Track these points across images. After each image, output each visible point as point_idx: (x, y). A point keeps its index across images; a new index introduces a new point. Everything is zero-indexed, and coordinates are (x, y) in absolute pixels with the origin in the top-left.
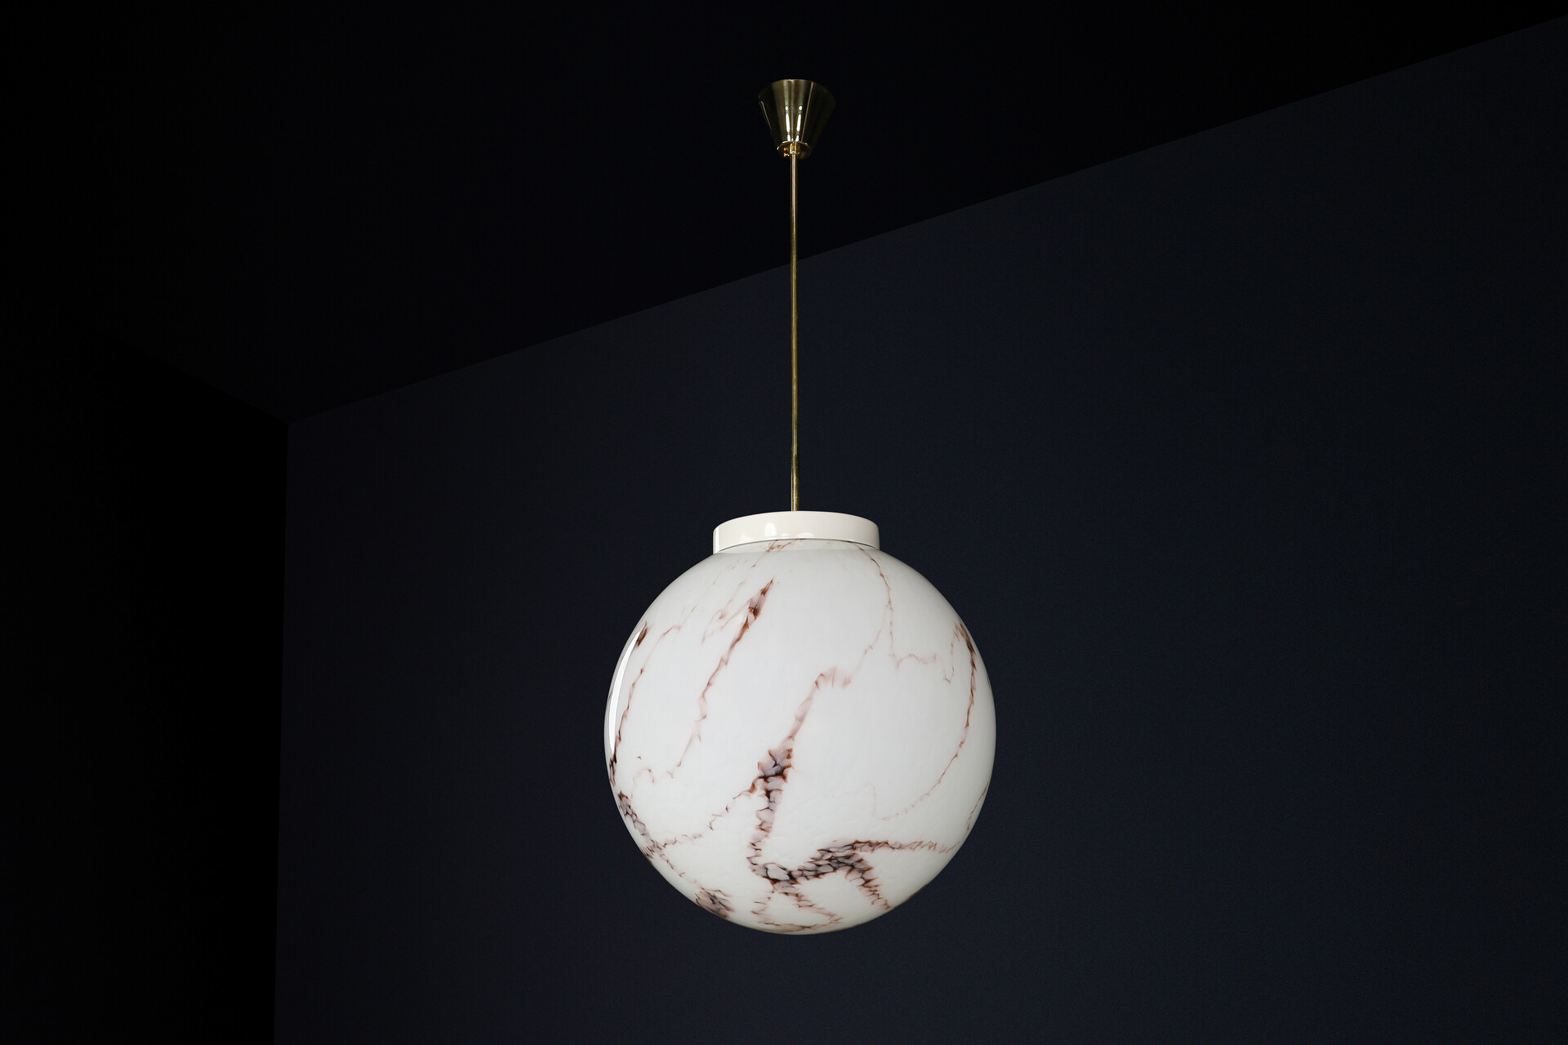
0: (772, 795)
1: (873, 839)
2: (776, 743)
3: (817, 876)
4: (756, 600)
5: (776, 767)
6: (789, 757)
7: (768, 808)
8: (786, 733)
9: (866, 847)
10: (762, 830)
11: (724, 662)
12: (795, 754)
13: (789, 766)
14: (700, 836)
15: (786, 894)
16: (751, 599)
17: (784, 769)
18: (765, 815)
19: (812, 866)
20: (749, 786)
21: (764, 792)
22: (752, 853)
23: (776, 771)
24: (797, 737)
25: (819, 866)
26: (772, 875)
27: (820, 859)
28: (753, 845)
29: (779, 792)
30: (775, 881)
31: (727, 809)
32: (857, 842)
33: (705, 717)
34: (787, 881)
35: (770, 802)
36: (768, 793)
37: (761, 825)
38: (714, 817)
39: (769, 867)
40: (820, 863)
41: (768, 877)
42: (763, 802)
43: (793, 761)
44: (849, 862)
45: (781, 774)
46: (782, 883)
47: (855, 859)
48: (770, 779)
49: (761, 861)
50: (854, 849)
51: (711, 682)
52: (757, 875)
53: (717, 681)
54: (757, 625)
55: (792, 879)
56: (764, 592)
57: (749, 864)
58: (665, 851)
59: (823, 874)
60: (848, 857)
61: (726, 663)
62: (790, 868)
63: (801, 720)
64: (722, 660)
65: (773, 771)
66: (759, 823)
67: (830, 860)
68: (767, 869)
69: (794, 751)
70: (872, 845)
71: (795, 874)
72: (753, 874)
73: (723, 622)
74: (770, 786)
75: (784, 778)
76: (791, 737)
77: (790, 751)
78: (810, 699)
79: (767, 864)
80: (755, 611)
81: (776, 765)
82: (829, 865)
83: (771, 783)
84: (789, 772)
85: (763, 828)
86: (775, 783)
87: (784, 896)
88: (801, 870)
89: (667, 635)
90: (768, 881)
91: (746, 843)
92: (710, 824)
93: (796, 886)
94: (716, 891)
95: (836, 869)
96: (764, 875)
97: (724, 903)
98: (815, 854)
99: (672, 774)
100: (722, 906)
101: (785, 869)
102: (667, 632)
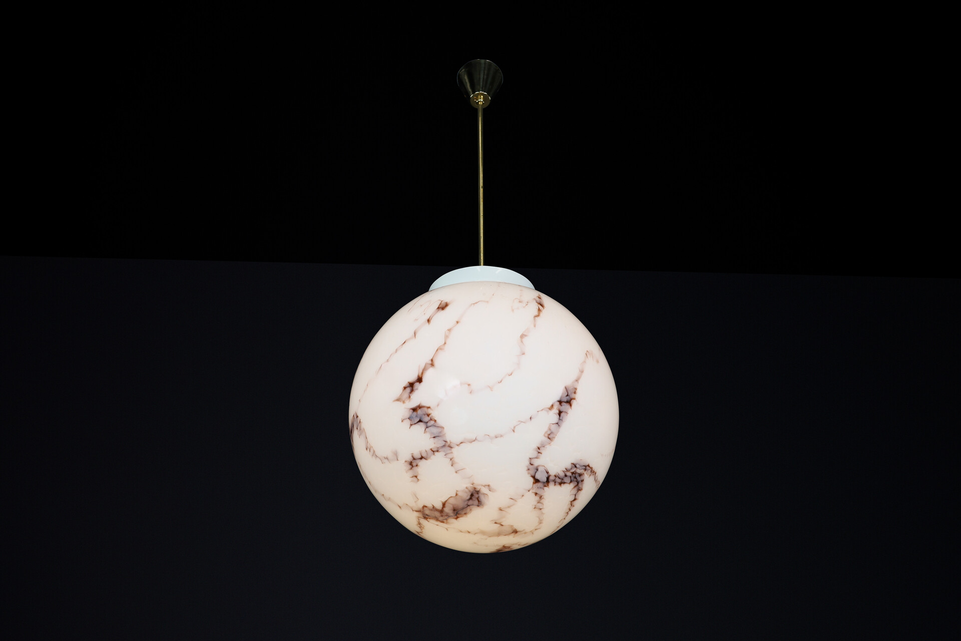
0: (562, 414)
1: (592, 466)
2: (569, 382)
3: (560, 484)
5: (568, 397)
6: (575, 393)
7: (557, 423)
8: (574, 377)
9: (589, 472)
10: (549, 438)
11: (532, 325)
12: (578, 391)
13: (574, 399)
14: (501, 436)
15: (536, 494)
16: (535, 299)
17: (571, 399)
18: (554, 427)
19: (562, 475)
20: (549, 406)
21: (558, 412)
22: (535, 454)
24: (580, 381)
25: (566, 476)
26: (538, 476)
27: (569, 471)
28: (539, 448)
29: (566, 414)
30: (536, 481)
31: (531, 418)
32: (588, 465)
33: (524, 354)
34: (544, 483)
35: (560, 419)
36: (560, 413)
37: (549, 435)
38: (519, 422)
39: (540, 469)
40: (568, 474)
41: (534, 477)
42: (555, 418)
43: (578, 396)
44: (579, 479)
45: (569, 402)
46: (539, 484)
47: (582, 477)
48: (563, 404)
49: (536, 463)
50: (585, 470)
51: (526, 334)
52: (528, 474)
53: (530, 335)
55: (548, 481)
57: (528, 463)
58: (456, 451)
59: (564, 483)
60: (580, 475)
61: (535, 326)
62: (550, 473)
63: (582, 372)
65: (565, 400)
66: (549, 432)
67: (573, 473)
68: (537, 470)
69: (578, 390)
70: (591, 470)
71: (552, 478)
72: (526, 472)
73: (523, 304)
74: (562, 408)
75: (571, 405)
76: (577, 381)
77: (576, 389)
78: (585, 362)
79: (539, 466)
80: (541, 305)
81: (567, 395)
82: (571, 477)
83: (563, 407)
84: (574, 403)
85: (550, 437)
86: (565, 407)
87: (534, 495)
88: (555, 476)
89: (476, 305)
90: (532, 480)
91: (535, 446)
92: (514, 427)
93: (546, 488)
94: (485, 486)
95: (571, 482)
96: (533, 474)
97: (482, 498)
98: (569, 466)
99: (491, 388)
100: (476, 502)
101: (547, 473)
102: (476, 303)
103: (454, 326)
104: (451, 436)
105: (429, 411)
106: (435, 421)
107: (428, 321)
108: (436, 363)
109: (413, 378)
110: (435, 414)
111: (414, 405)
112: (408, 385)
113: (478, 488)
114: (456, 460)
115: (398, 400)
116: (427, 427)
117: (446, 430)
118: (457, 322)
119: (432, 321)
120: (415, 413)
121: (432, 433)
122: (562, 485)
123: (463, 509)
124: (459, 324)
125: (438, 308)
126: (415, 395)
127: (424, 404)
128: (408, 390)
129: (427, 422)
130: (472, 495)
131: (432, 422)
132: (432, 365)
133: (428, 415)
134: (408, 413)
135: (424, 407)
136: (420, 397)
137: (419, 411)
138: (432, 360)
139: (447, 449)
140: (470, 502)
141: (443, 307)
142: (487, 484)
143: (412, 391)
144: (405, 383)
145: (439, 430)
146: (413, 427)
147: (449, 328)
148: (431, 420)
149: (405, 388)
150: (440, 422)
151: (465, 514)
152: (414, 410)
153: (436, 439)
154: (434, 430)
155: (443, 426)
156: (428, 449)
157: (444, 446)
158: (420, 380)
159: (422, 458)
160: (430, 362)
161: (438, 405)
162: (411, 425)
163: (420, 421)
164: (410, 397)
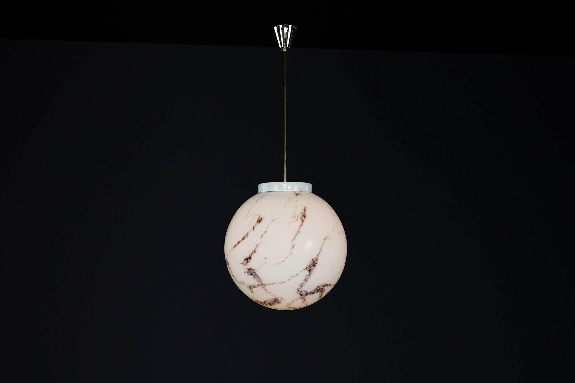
0: (311, 271)
1: (329, 284)
2: (314, 256)
3: (313, 294)
4: (303, 212)
6: (317, 261)
7: (309, 275)
9: (327, 286)
11: (298, 232)
12: (319, 260)
13: (317, 263)
14: (285, 282)
15: (302, 299)
16: (302, 212)
18: (307, 277)
19: (313, 291)
20: (305, 268)
21: (309, 270)
22: (300, 287)
23: (314, 264)
24: (320, 255)
25: (315, 291)
26: (302, 294)
27: (316, 289)
28: (301, 285)
29: (313, 270)
30: (301, 295)
31: (297, 275)
32: (326, 284)
33: (294, 247)
34: (305, 295)
35: (310, 273)
38: (292, 277)
39: (302, 291)
40: (316, 290)
41: (300, 294)
42: (308, 273)
43: (318, 262)
44: (321, 290)
45: (314, 265)
46: (303, 296)
47: (323, 289)
49: (301, 290)
50: (324, 286)
51: (295, 237)
53: (297, 237)
54: (306, 221)
55: (307, 294)
56: (305, 210)
57: (297, 290)
58: (267, 287)
59: (315, 293)
60: (322, 289)
61: (299, 232)
62: (307, 292)
63: (321, 250)
64: (298, 231)
65: (312, 265)
66: (305, 279)
67: (318, 289)
70: (328, 285)
72: (297, 293)
73: (295, 219)
74: (311, 269)
75: (315, 266)
76: (318, 255)
77: (318, 259)
78: (323, 244)
80: (304, 216)
81: (313, 263)
84: (317, 265)
85: (306, 280)
86: (312, 267)
87: (301, 299)
88: (310, 292)
89: (274, 221)
90: (300, 295)
91: (299, 284)
92: (290, 279)
93: (306, 297)
94: (280, 298)
95: (318, 292)
96: (300, 293)
97: (279, 301)
98: (316, 288)
99: (279, 264)
100: (277, 302)
101: (306, 292)
102: (274, 220)
103: (264, 234)
104: (264, 281)
105: (255, 271)
106: (258, 275)
107: (253, 228)
108: (257, 251)
109: (248, 256)
110: (257, 273)
111: (249, 268)
112: (246, 259)
113: (277, 299)
114: (267, 290)
115: (242, 264)
116: (254, 277)
117: (262, 279)
118: (265, 232)
119: (255, 229)
120: (249, 271)
121: (257, 280)
122: (314, 294)
123: (272, 304)
124: (266, 233)
125: (258, 221)
126: (249, 264)
127: (253, 268)
128: (246, 261)
129: (254, 275)
130: (275, 301)
131: (256, 276)
132: (255, 252)
133: (255, 273)
134: (247, 271)
135: (252, 269)
136: (251, 264)
137: (251, 271)
138: (255, 250)
139: (264, 286)
140: (275, 302)
141: (259, 221)
142: (281, 297)
143: (248, 262)
144: (245, 258)
145: (260, 279)
146: (249, 276)
147: (261, 235)
148: (256, 275)
149: (245, 260)
150: (259, 276)
151: (274, 305)
152: (249, 269)
153: (258, 282)
154: (258, 279)
155: (261, 277)
156: (256, 284)
157: (262, 285)
158: (250, 258)
159: (254, 287)
160: (254, 251)
161: (258, 270)
162: (248, 275)
163: (252, 274)
164: (247, 264)
